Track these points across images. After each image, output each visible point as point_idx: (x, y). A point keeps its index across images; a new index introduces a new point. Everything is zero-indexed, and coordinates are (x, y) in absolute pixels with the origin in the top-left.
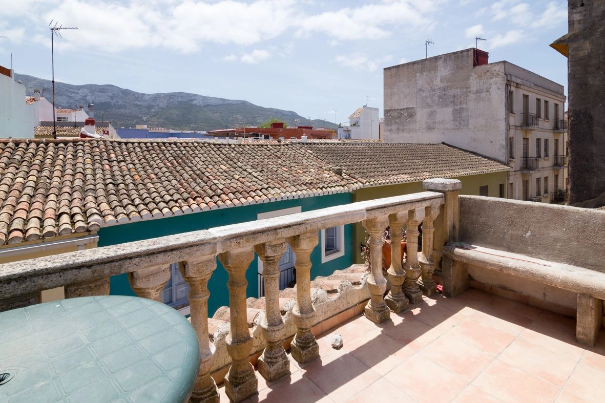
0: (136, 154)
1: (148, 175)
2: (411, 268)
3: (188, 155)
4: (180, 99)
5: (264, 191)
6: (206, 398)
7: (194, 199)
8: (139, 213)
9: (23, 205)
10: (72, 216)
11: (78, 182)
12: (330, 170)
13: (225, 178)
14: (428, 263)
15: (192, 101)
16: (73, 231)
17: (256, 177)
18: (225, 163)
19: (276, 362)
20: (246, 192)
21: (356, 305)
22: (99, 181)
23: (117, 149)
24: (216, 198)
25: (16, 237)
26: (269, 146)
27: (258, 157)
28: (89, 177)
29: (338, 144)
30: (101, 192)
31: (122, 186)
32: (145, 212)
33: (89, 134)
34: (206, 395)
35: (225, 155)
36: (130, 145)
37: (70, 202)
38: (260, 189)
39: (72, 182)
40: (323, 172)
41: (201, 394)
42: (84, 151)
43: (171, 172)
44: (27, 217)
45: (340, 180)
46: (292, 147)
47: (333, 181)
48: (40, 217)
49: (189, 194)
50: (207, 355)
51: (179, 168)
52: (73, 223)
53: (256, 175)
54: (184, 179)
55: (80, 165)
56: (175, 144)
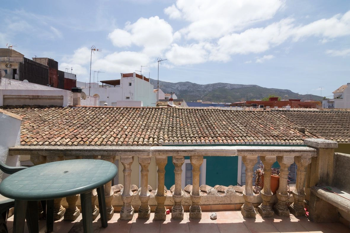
0: (184, 114)
1: (187, 124)
2: (280, 194)
3: (207, 115)
4: (219, 87)
5: (243, 137)
6: (143, 212)
7: (204, 138)
8: (178, 141)
9: (140, 133)
10: (154, 139)
11: (159, 125)
12: (296, 129)
13: (223, 128)
14: (298, 194)
15: (225, 87)
16: (153, 145)
17: (241, 129)
18: (226, 120)
19: (176, 211)
20: (232, 137)
21: (237, 204)
22: (166, 125)
23: (177, 112)
24: (215, 138)
25: (135, 144)
26: (255, 112)
27: (246, 118)
28: (164, 123)
29: (309, 112)
30: (166, 130)
31: (175, 128)
32: (180, 141)
33: (170, 105)
34: (143, 211)
35: (227, 116)
36: (183, 110)
37: (155, 133)
38: (241, 136)
39: (157, 125)
40: (290, 129)
41: (142, 210)
42: (164, 112)
43: (197, 124)
44: (140, 137)
45: (302, 136)
46: (271, 113)
47: (296, 136)
48: (144, 137)
49: (202, 135)
50: (145, 196)
51: (201, 122)
52: (153, 141)
53: (241, 128)
54: (202, 127)
55: (161, 118)
56: (203, 110)
